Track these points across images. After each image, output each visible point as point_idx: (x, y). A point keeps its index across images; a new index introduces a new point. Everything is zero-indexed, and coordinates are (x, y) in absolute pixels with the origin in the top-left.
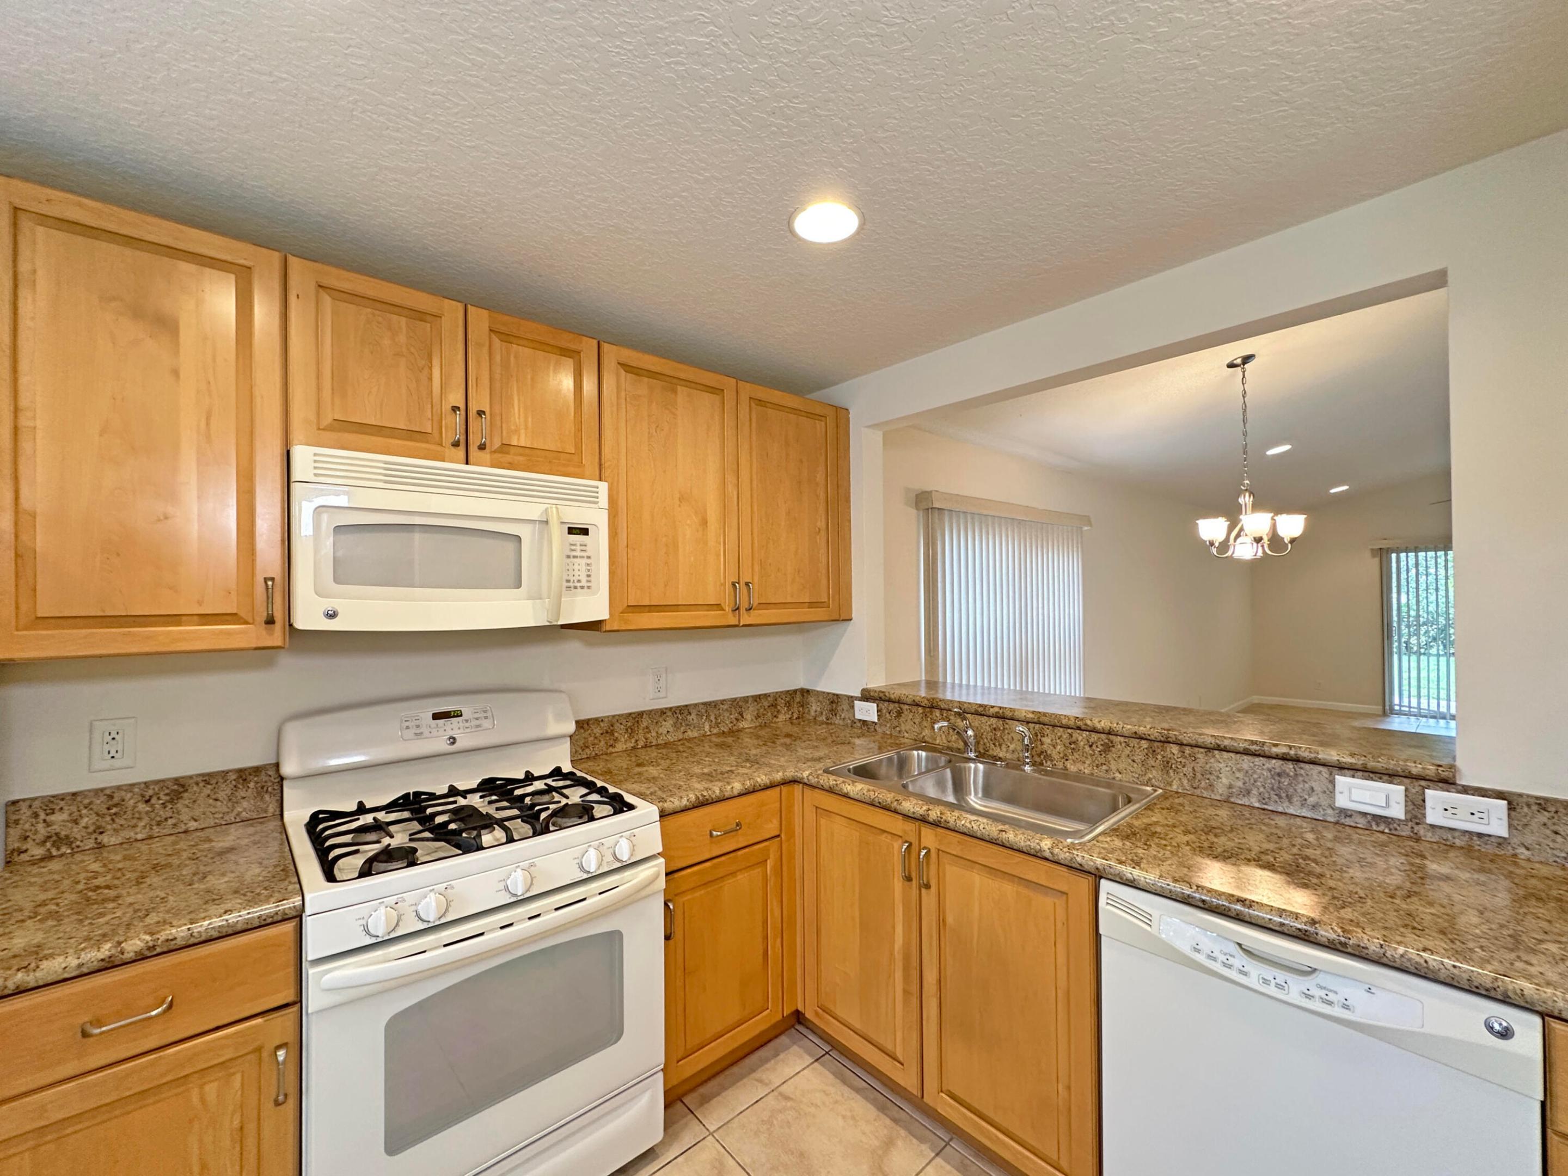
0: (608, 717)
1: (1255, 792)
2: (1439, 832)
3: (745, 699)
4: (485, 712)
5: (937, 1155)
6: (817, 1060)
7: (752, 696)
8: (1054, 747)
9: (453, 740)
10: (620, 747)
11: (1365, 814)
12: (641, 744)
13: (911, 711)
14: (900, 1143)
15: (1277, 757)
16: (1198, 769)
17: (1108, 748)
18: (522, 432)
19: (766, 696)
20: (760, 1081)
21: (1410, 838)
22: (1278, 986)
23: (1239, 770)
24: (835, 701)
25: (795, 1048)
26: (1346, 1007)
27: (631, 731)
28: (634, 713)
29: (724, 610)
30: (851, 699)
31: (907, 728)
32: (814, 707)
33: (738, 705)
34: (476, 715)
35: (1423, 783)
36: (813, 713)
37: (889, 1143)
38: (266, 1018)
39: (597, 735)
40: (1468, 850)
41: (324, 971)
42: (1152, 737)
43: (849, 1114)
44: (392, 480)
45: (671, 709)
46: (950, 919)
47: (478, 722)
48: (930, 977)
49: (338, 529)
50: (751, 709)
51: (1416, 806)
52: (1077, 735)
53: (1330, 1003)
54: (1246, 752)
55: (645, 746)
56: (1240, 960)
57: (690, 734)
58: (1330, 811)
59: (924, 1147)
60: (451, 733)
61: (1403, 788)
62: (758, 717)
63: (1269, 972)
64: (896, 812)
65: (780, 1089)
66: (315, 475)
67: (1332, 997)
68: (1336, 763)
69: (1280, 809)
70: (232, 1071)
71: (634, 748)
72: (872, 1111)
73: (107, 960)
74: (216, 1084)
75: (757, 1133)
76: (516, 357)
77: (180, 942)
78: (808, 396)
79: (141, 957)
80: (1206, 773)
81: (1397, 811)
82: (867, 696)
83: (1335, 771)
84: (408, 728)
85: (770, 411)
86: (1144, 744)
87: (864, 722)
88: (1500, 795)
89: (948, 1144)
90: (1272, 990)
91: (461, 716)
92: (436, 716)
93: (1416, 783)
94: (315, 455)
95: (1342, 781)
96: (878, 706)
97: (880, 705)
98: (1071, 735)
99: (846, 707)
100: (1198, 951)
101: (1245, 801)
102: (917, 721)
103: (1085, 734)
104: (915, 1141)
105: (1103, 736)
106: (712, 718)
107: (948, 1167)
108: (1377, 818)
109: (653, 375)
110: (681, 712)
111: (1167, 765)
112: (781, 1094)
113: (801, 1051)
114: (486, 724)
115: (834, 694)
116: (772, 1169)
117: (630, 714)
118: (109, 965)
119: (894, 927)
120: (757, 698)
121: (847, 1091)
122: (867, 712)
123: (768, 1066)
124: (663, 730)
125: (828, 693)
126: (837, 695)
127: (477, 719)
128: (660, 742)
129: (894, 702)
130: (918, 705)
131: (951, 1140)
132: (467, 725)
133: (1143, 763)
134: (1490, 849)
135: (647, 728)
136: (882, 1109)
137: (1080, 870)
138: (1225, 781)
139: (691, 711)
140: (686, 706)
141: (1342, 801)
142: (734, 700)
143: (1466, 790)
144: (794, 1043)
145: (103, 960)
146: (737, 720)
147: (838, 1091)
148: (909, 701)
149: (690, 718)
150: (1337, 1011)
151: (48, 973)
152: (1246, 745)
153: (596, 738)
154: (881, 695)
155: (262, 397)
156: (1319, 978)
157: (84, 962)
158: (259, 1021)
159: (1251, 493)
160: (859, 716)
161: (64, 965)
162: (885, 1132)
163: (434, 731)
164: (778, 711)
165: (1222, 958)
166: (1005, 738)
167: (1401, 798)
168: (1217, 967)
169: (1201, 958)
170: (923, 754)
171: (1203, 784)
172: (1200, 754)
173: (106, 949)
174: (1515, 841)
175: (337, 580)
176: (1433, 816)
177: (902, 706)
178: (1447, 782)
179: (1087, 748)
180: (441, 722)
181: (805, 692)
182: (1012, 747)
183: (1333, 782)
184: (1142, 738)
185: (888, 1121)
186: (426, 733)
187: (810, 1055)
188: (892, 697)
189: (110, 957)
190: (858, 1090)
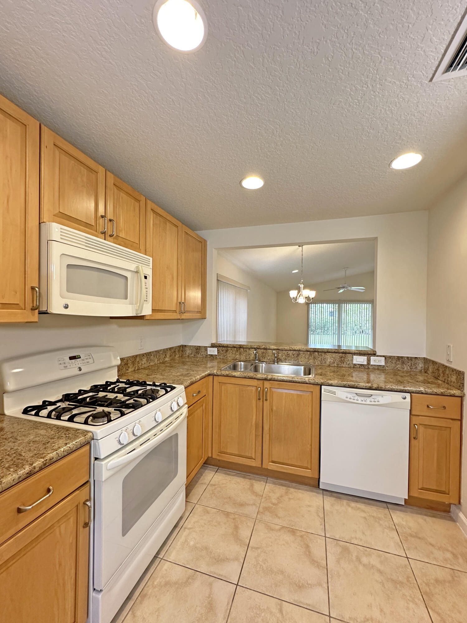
0: (126, 357)
1: (336, 362)
2: (373, 366)
3: (167, 349)
4: (89, 356)
5: (266, 483)
6: (216, 472)
7: (169, 348)
8: (282, 356)
9: (80, 369)
10: (130, 370)
11: (359, 364)
12: (136, 368)
13: (231, 350)
14: (255, 484)
15: (341, 353)
16: (322, 358)
17: (298, 355)
18: (123, 231)
19: (173, 348)
20: (202, 484)
21: (367, 368)
22: (365, 401)
23: (332, 357)
24: (198, 349)
25: (206, 471)
26: (378, 402)
27: (133, 363)
28: (135, 356)
29: (177, 313)
30: (206, 348)
31: (230, 355)
32: (188, 352)
33: (165, 351)
34: (86, 357)
35: (370, 355)
36: (187, 354)
37: (252, 485)
38: (80, 490)
39: (123, 365)
40: (378, 369)
41: (107, 462)
42: (311, 351)
43: (236, 482)
44: (89, 246)
45: (146, 353)
46: (274, 408)
47: (87, 361)
48: (266, 428)
49: (69, 266)
50: (169, 353)
51: (369, 360)
52: (289, 352)
53: (375, 402)
54: (335, 352)
55: (138, 370)
56: (357, 397)
57: (152, 364)
58: (352, 365)
59: (262, 482)
60: (79, 366)
61: (366, 357)
62: (170, 356)
63: (363, 398)
64: (255, 379)
65: (211, 483)
66: (61, 238)
67: (376, 400)
68: (354, 353)
69: (341, 366)
70: (69, 517)
71: (134, 370)
72: (242, 479)
73: (29, 473)
74: (64, 524)
75: (212, 498)
76: (122, 198)
77: (55, 460)
78: (195, 232)
79: (41, 469)
80: (324, 359)
81: (365, 363)
82: (213, 346)
83: (353, 355)
84: (60, 364)
85: (190, 237)
86: (309, 353)
87: (212, 355)
88: (384, 356)
89: (267, 479)
90: (364, 402)
91: (80, 358)
92: (71, 358)
93: (369, 356)
94: (61, 229)
95: (355, 357)
96: (218, 349)
97: (219, 348)
98: (288, 353)
99: (203, 350)
100: (347, 398)
101: (333, 365)
102: (234, 353)
103: (292, 352)
104: (258, 482)
105: (297, 352)
106: (158, 357)
107: (271, 485)
108: (361, 365)
109: (161, 216)
110: (148, 354)
111: (314, 358)
112: (211, 485)
113: (209, 471)
114: (91, 361)
115: (198, 346)
116: (223, 504)
117: (133, 356)
118: (30, 475)
119: (252, 416)
120: (170, 349)
121: (232, 477)
122: (214, 351)
123: (201, 479)
124: (143, 362)
125: (195, 346)
126: (200, 346)
127: (87, 359)
128: (142, 367)
129: (225, 347)
130: (235, 347)
131: (267, 478)
132: (84, 362)
133: (308, 358)
134: (381, 368)
135: (138, 362)
136: (244, 478)
137: (317, 384)
138: (329, 360)
139: (152, 354)
140: (150, 352)
141: (355, 362)
142: (164, 350)
143: (378, 356)
144: (206, 470)
145: (28, 473)
146: (165, 357)
147: (228, 478)
148: (231, 346)
149: (151, 357)
150: (377, 403)
151: (7, 484)
152: (334, 350)
153: (122, 367)
154: (220, 345)
155: (31, 194)
156: (373, 397)
157: (21, 475)
158: (77, 492)
159: (303, 284)
160: (209, 353)
161: (13, 479)
162: (249, 483)
163: (71, 365)
164: (176, 354)
165: (353, 398)
166: (266, 355)
167: (366, 360)
168: (352, 400)
169: (348, 399)
170: (242, 363)
171: (323, 362)
172: (323, 354)
173: (27, 468)
174: (386, 366)
175: (68, 291)
176: (372, 363)
177: (228, 348)
178: (374, 355)
179: (292, 356)
180: (73, 361)
181: (184, 347)
182: (269, 358)
183: (353, 358)
184: (308, 351)
185: (248, 480)
186: (69, 367)
187: (214, 471)
188: (225, 345)
189: (30, 471)
190: (234, 475)
